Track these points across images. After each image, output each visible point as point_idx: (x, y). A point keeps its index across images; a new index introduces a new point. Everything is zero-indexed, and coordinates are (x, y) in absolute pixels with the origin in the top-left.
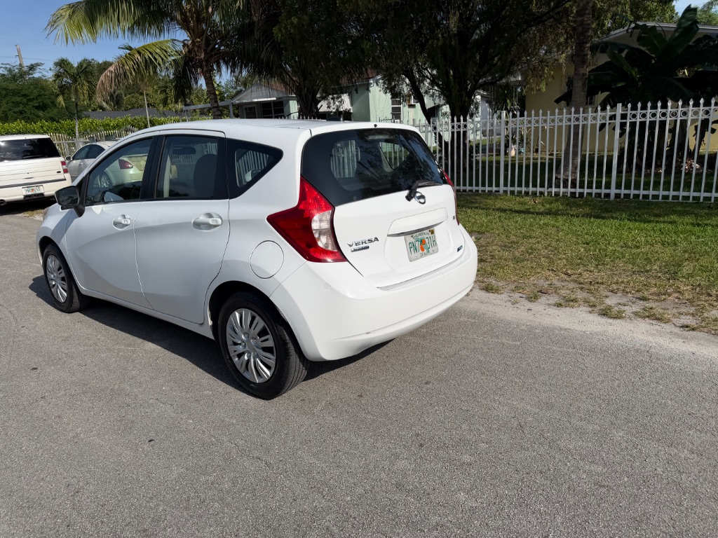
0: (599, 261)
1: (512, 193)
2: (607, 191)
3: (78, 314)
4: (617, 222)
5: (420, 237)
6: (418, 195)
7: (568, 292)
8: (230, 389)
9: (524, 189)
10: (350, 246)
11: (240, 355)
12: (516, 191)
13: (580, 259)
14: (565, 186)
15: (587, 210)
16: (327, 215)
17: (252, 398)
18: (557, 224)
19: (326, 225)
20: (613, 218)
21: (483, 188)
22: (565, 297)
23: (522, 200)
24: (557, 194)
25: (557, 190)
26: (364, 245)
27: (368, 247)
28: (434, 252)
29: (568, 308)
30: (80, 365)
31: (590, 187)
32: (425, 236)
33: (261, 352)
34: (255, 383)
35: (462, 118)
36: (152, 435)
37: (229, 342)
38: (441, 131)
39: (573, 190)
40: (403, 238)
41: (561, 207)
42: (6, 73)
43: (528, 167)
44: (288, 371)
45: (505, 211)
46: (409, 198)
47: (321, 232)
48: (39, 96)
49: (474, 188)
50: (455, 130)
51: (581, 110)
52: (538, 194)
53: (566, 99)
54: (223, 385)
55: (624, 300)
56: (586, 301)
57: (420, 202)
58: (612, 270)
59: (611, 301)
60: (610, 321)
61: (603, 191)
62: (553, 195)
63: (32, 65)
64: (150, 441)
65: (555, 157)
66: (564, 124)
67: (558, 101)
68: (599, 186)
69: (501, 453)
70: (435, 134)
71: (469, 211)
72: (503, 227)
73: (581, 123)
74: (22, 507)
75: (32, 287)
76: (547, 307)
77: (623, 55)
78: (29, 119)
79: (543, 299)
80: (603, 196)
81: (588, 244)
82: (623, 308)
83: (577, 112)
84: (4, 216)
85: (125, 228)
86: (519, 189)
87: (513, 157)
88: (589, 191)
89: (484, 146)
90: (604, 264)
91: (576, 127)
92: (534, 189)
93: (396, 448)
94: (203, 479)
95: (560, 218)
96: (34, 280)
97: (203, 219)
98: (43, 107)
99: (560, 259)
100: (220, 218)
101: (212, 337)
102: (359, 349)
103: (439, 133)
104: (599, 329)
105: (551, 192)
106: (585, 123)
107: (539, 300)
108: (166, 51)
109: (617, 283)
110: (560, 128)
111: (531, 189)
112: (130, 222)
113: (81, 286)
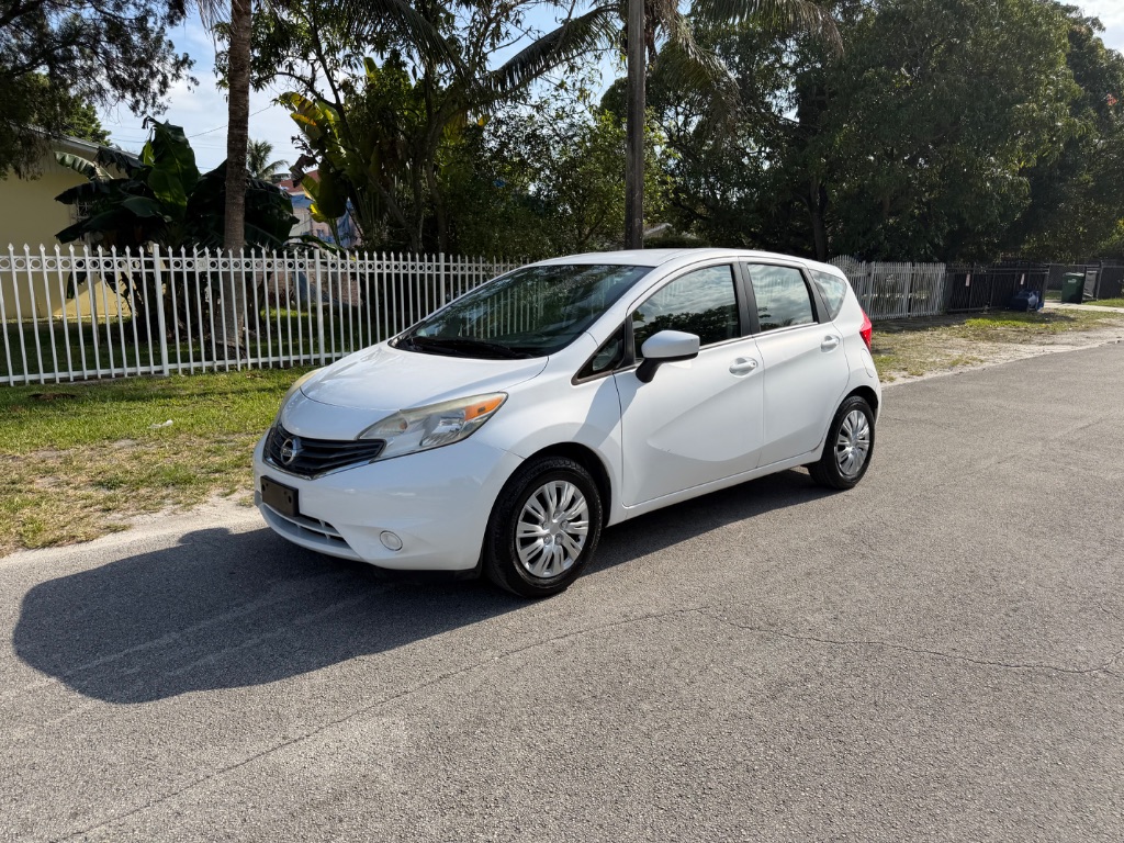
12: (192, 369)
24: (255, 366)
52: (227, 369)
86: (197, 364)
100: (837, 338)
112: (756, 363)
113: (625, 506)
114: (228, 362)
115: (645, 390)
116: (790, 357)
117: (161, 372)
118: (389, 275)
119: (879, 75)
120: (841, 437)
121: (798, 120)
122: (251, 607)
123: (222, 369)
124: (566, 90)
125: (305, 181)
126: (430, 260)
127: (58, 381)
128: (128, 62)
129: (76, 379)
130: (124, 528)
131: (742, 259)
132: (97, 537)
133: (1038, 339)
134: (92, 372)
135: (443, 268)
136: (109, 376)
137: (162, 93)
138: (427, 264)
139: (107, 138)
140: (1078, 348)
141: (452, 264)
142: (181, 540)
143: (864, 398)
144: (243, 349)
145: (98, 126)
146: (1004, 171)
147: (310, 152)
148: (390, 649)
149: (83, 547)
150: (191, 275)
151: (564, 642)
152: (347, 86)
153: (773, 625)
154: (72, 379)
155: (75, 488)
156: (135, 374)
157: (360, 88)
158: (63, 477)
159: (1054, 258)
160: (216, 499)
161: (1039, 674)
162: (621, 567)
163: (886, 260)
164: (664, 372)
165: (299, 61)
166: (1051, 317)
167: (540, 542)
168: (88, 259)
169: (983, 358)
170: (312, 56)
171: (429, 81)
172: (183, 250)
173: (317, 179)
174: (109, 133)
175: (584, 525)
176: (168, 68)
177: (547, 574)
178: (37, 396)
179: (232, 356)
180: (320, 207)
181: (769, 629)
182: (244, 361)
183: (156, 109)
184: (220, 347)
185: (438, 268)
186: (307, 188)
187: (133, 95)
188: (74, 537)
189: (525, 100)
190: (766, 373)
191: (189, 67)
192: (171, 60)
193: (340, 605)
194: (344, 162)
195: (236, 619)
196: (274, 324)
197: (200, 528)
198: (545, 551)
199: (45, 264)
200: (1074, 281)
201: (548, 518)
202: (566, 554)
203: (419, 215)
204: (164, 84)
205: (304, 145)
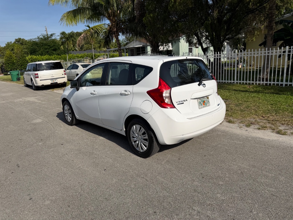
0: (277, 112)
1: (240, 83)
2: (282, 83)
3: (74, 126)
4: (286, 96)
5: (203, 100)
6: (203, 84)
7: (263, 124)
8: (131, 154)
9: (245, 82)
10: (177, 102)
11: (135, 142)
12: (242, 83)
13: (269, 111)
14: (263, 81)
15: (272, 91)
16: (168, 91)
17: (139, 157)
18: (259, 96)
19: (168, 95)
20: (284, 94)
21: (227, 81)
22: (262, 126)
23: (244, 86)
24: (259, 84)
25: (259, 82)
26: (182, 102)
27: (183, 103)
28: (208, 106)
29: (263, 130)
30: (77, 143)
31: (274, 81)
32: (205, 100)
33: (143, 140)
34: (140, 152)
35: (219, 53)
36: (105, 168)
37: (131, 137)
38: (210, 58)
39: (266, 82)
40: (197, 100)
41: (261, 90)
42: (42, 37)
43: (247, 72)
44: (153, 148)
45: (237, 91)
46: (199, 85)
47: (166, 97)
48: (54, 45)
49: (224, 81)
50: (216, 57)
51: (270, 49)
52: (251, 84)
53: (264, 44)
54: (129, 152)
55: (287, 128)
56: (270, 128)
57: (203, 87)
58: (282, 116)
59: (282, 128)
60: (281, 136)
61: (280, 83)
62: (258, 84)
63: (52, 34)
64: (105, 170)
65: (258, 68)
66: (263, 55)
67: (260, 45)
68: (278, 81)
69: (234, 182)
70: (207, 59)
71: (221, 90)
72: (236, 97)
73: (270, 55)
74: (65, 189)
75: (57, 116)
76: (254, 129)
77: (290, 25)
78: (50, 54)
79: (252, 126)
80: (279, 85)
81: (272, 105)
82: (286, 131)
83: (268, 50)
84: (44, 91)
85: (95, 95)
86: (243, 82)
87: (240, 68)
88: (274, 83)
89: (228, 64)
90: (279, 113)
91: (268, 56)
92: (249, 82)
93: (193, 178)
94: (124, 183)
95: (260, 94)
96: (57, 114)
97: (123, 92)
98: (55, 50)
99: (260, 111)
100: (130, 92)
101: (125, 135)
102: (179, 141)
103: (209, 59)
104: (276, 138)
105: (257, 83)
106: (272, 54)
107: (251, 127)
108: (102, 28)
109: (284, 121)
110: (261, 56)
111: (248, 82)
112: (97, 93)
113: (77, 116)
190: (99, 96)
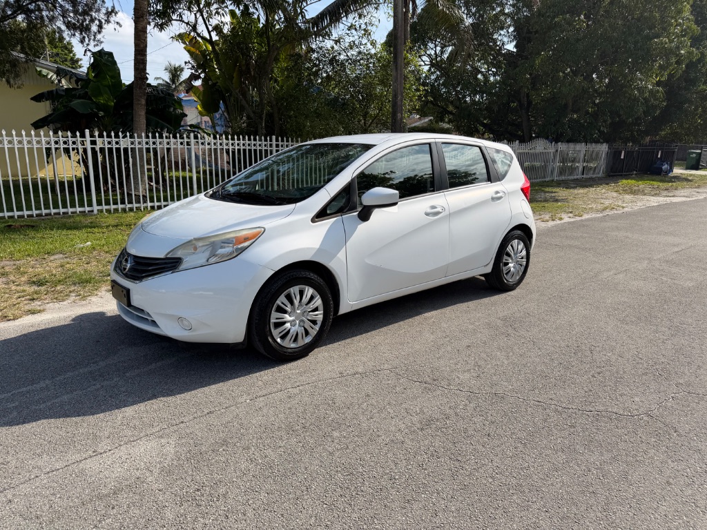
1: (108, 210)
9: (120, 206)
12: (112, 209)
86: (115, 207)
100: (504, 192)
101: (490, 271)
112: (444, 209)
113: (350, 301)
114: (135, 205)
115: (363, 227)
116: (469, 205)
117: (92, 211)
118: (239, 150)
119: (565, 19)
120: (505, 257)
121: (515, 50)
122: (102, 364)
123: (131, 210)
124: (356, 29)
125: (194, 90)
126: (266, 140)
127: (26, 217)
128: (76, 12)
129: (37, 215)
130: (40, 311)
131: (437, 140)
132: (21, 317)
133: (665, 193)
134: (47, 211)
135: (274, 146)
136: (59, 214)
137: (99, 32)
138: (264, 143)
139: (80, 63)
140: (689, 199)
141: (280, 143)
142: (73, 320)
143: (522, 232)
144: (144, 197)
145: (74, 55)
146: (648, 83)
147: (196, 71)
148: (181, 393)
149: (11, 324)
150: (118, 150)
151: (296, 391)
152: (218, 28)
153: (434, 380)
154: (35, 216)
155: (17, 285)
156: (75, 212)
157: (226, 30)
158: (12, 278)
159: (681, 141)
160: (104, 293)
161: (604, 417)
162: (348, 341)
163: (569, 141)
164: (376, 214)
165: (186, 12)
166: (677, 178)
167: (288, 325)
168: (53, 139)
169: (624, 205)
170: (195, 9)
171: (269, 24)
172: (113, 134)
173: (201, 89)
174: (81, 60)
175: (320, 314)
176: (102, 16)
177: (293, 345)
178: (10, 226)
179: (138, 201)
180: (204, 106)
181: (431, 383)
182: (145, 205)
183: (96, 43)
184: (130, 195)
185: (271, 145)
186: (195, 94)
187: (81, 34)
188: (6, 317)
189: (329, 36)
190: (451, 215)
191: (115, 15)
192: (104, 11)
193: (159, 364)
194: (218, 78)
195: (90, 372)
196: (171, 181)
197: (88, 312)
198: (291, 331)
199: (16, 142)
200: (694, 155)
201: (294, 310)
202: (307, 333)
203: (262, 111)
204: (100, 27)
205: (193, 67)
